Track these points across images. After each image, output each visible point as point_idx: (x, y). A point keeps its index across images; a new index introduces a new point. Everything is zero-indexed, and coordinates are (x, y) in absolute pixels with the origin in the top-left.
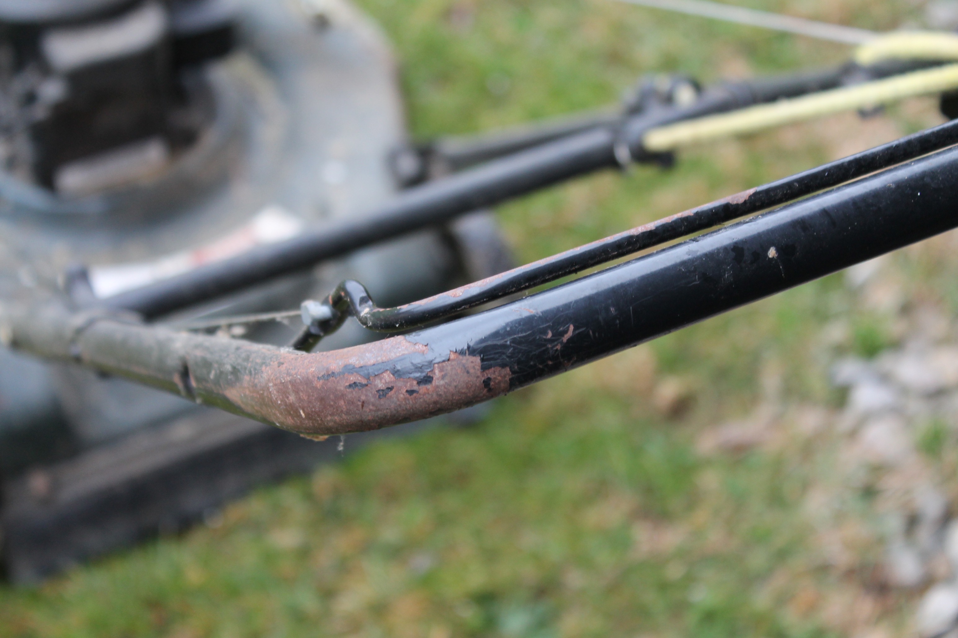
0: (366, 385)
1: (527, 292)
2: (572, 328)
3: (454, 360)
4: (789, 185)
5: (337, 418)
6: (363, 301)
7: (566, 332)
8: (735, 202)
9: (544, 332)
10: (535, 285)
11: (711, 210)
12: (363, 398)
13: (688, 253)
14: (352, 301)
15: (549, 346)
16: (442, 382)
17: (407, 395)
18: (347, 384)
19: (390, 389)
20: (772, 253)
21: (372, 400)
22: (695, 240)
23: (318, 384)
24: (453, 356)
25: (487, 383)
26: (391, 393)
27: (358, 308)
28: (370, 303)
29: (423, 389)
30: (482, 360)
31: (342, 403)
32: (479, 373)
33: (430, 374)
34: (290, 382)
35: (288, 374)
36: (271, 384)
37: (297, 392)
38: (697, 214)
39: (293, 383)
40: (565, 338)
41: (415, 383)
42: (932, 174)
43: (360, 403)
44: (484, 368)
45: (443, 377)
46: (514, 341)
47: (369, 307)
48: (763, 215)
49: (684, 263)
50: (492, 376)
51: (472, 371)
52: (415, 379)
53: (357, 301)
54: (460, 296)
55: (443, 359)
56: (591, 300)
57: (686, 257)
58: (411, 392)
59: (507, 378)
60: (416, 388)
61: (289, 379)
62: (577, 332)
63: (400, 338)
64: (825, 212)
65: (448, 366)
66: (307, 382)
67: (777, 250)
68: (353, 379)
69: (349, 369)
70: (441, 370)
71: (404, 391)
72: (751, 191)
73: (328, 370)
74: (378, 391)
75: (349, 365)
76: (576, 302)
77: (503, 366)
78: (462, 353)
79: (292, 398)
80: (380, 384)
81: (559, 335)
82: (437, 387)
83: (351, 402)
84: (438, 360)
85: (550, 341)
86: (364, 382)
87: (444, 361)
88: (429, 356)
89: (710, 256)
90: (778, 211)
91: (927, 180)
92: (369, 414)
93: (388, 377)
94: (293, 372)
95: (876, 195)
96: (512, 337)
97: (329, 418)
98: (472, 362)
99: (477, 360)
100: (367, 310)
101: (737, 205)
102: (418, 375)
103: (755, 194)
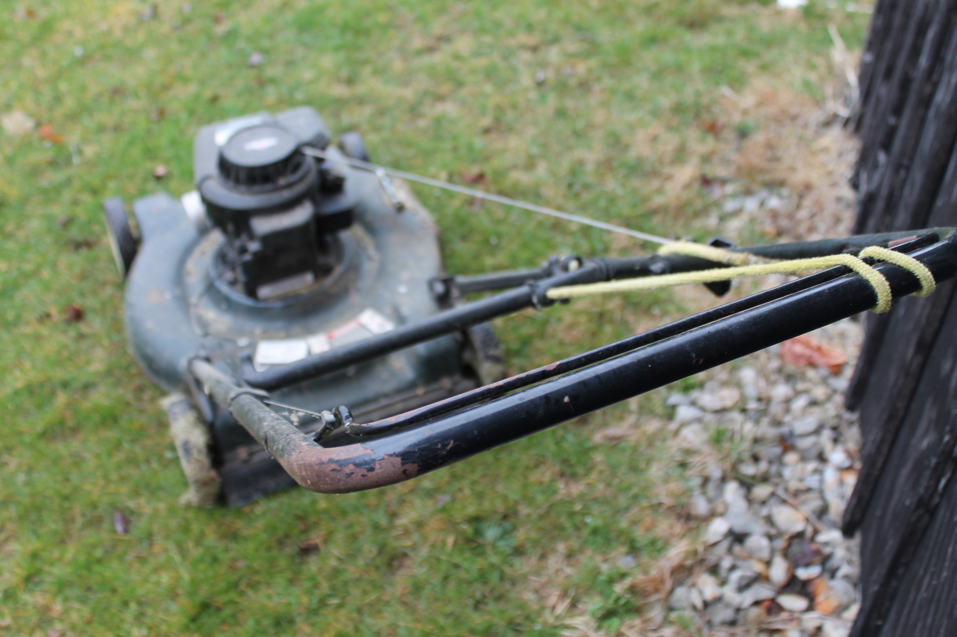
0: (339, 471)
1: (431, 419)
2: (452, 442)
3: (386, 459)
4: (579, 360)
5: (325, 486)
6: (347, 418)
7: (448, 444)
8: (548, 369)
9: (436, 444)
10: (435, 416)
11: (535, 374)
12: (339, 477)
13: (520, 399)
14: (341, 417)
15: (439, 452)
16: (380, 471)
17: (362, 478)
18: (330, 469)
19: (352, 473)
20: (566, 399)
21: (343, 478)
22: (523, 391)
23: (316, 468)
24: (386, 457)
25: (404, 472)
26: (353, 476)
27: (344, 422)
28: (351, 419)
29: (370, 474)
30: (402, 459)
31: (328, 479)
32: (400, 466)
33: (373, 467)
34: (303, 464)
35: (303, 460)
36: (294, 464)
37: (306, 470)
38: (527, 376)
39: (304, 464)
40: (449, 448)
41: (365, 471)
42: (658, 355)
43: (337, 480)
44: (403, 464)
45: (381, 468)
46: (420, 449)
47: (350, 421)
48: (563, 377)
49: (517, 406)
50: (407, 468)
51: (396, 465)
52: (366, 468)
53: (344, 418)
54: (393, 422)
55: (381, 458)
56: (464, 426)
57: (519, 402)
58: (363, 476)
59: (416, 469)
60: (366, 473)
61: (302, 462)
62: (456, 444)
63: (358, 445)
64: (598, 377)
65: (383, 463)
66: (311, 466)
67: (570, 398)
68: (333, 466)
69: (331, 461)
70: (380, 464)
71: (360, 474)
72: (558, 363)
73: (321, 460)
74: (347, 474)
75: (332, 459)
76: (455, 428)
77: (413, 463)
78: (391, 455)
79: (304, 473)
80: (347, 470)
81: (444, 446)
82: (377, 473)
83: (332, 479)
84: (378, 459)
85: (440, 449)
86: (339, 468)
87: (381, 460)
88: (374, 457)
89: (532, 402)
90: (572, 374)
91: (655, 358)
92: (342, 485)
93: (351, 467)
94: (305, 459)
95: (626, 367)
96: (418, 447)
97: (322, 486)
98: (396, 461)
99: (399, 459)
100: (348, 424)
101: (550, 371)
102: (367, 466)
103: (560, 365)
